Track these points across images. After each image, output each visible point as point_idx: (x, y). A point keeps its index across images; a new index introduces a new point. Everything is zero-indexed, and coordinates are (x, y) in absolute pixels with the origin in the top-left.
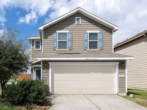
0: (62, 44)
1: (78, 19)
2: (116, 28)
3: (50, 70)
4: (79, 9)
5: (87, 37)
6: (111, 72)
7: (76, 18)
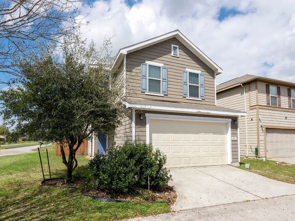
0: (154, 85)
1: (175, 48)
2: (219, 71)
3: (148, 126)
4: (178, 32)
5: (186, 77)
6: (223, 132)
7: (173, 45)
